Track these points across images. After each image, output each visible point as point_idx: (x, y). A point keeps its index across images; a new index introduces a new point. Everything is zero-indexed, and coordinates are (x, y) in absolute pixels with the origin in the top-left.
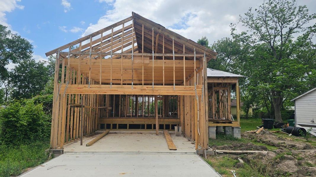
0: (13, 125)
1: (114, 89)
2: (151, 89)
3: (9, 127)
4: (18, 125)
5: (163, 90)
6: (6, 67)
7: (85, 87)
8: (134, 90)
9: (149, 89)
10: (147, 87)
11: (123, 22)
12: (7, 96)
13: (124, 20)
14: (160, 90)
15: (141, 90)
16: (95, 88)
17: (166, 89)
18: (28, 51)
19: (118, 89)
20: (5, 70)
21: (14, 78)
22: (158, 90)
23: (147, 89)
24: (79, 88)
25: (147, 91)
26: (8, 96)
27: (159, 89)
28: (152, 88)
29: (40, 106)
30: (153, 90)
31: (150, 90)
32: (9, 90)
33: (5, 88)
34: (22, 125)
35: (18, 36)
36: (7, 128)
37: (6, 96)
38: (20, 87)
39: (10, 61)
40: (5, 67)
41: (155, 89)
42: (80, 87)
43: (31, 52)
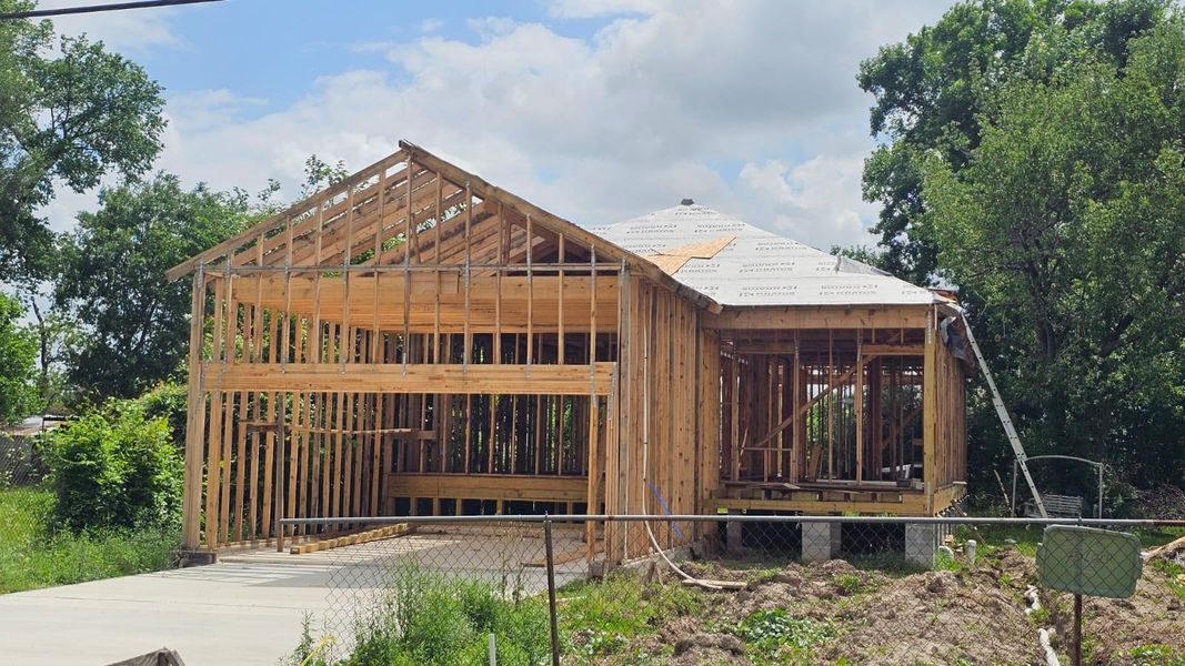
0: (88, 482)
1: (352, 376)
2: (460, 375)
3: (78, 486)
4: (100, 482)
5: (492, 379)
6: (39, 212)
7: (272, 370)
8: (411, 378)
9: (452, 374)
10: (448, 371)
11: (379, 167)
12: (45, 365)
13: (383, 161)
14: (486, 379)
15: (431, 379)
16: (300, 373)
17: (502, 376)
18: (144, 118)
19: (365, 377)
20: (36, 230)
21: (81, 273)
22: (478, 380)
23: (446, 375)
24: (256, 375)
25: (448, 382)
26: (49, 369)
27: (484, 375)
28: (462, 371)
29: (162, 427)
30: (464, 379)
31: (455, 379)
32: (53, 334)
33: (38, 323)
34: (110, 484)
35: (92, 48)
36: (71, 488)
37: (39, 366)
38: (106, 324)
39: (59, 183)
40: (35, 214)
41: (469, 375)
42: (257, 372)
43: (155, 121)
